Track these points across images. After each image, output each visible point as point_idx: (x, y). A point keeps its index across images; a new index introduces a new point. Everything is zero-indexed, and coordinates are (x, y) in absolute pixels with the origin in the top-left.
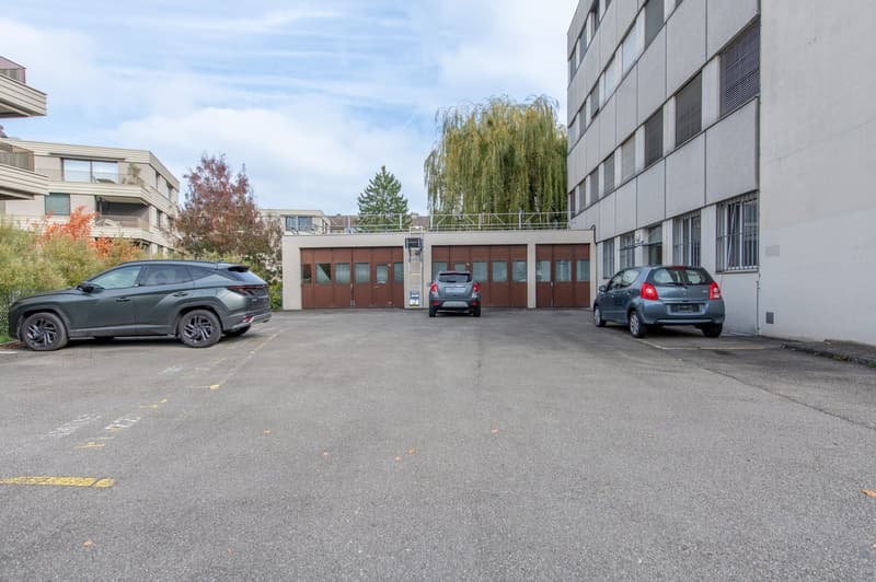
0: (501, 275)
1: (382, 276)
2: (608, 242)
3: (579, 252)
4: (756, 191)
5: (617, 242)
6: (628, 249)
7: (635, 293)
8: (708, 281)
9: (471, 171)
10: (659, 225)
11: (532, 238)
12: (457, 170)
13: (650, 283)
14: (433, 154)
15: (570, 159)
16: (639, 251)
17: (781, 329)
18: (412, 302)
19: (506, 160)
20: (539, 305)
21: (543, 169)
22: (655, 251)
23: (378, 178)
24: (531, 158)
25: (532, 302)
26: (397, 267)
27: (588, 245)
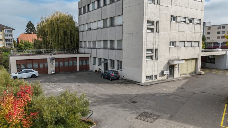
0: (71, 64)
1: (41, 66)
2: (94, 58)
3: (87, 59)
5: (97, 59)
10: (107, 59)
11: (78, 56)
17: (125, 78)
20: (80, 71)
25: (78, 70)
26: (45, 64)
27: (89, 57)
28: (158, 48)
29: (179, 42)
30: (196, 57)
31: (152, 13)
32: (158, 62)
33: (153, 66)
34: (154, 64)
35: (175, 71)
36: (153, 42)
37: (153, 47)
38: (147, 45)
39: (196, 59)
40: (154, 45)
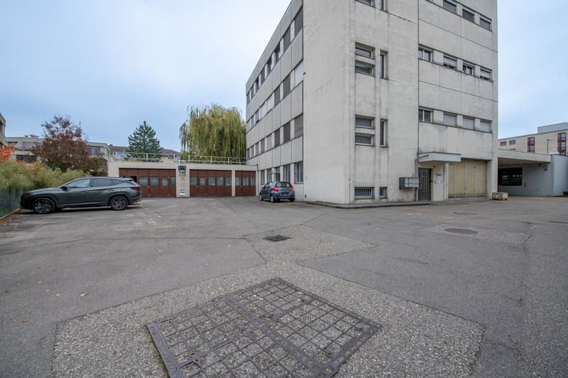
0: (220, 183)
1: (165, 183)
2: (263, 171)
3: (251, 174)
4: (302, 161)
5: (266, 172)
6: (269, 175)
7: (272, 190)
8: (291, 186)
9: (205, 136)
10: (279, 167)
11: (233, 168)
12: (198, 134)
13: (276, 186)
14: (184, 125)
15: (248, 136)
16: (273, 176)
17: (308, 199)
18: (181, 194)
19: (220, 132)
20: (237, 195)
21: (236, 138)
22: (278, 175)
23: (141, 127)
24: (232, 133)
25: (233, 194)
26: (173, 179)
27: (255, 172)
28: (387, 116)
29: (442, 113)
30: (485, 156)
31: (369, 26)
32: (390, 154)
33: (375, 162)
34: (377, 157)
35: (434, 185)
36: (373, 101)
37: (373, 112)
38: (357, 103)
39: (486, 162)
40: (377, 109)
